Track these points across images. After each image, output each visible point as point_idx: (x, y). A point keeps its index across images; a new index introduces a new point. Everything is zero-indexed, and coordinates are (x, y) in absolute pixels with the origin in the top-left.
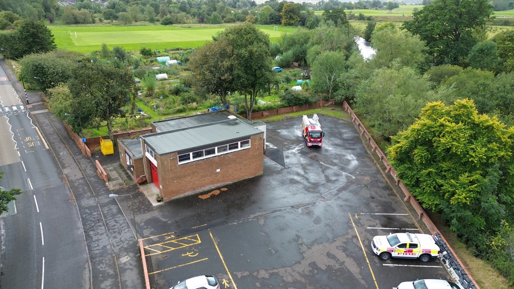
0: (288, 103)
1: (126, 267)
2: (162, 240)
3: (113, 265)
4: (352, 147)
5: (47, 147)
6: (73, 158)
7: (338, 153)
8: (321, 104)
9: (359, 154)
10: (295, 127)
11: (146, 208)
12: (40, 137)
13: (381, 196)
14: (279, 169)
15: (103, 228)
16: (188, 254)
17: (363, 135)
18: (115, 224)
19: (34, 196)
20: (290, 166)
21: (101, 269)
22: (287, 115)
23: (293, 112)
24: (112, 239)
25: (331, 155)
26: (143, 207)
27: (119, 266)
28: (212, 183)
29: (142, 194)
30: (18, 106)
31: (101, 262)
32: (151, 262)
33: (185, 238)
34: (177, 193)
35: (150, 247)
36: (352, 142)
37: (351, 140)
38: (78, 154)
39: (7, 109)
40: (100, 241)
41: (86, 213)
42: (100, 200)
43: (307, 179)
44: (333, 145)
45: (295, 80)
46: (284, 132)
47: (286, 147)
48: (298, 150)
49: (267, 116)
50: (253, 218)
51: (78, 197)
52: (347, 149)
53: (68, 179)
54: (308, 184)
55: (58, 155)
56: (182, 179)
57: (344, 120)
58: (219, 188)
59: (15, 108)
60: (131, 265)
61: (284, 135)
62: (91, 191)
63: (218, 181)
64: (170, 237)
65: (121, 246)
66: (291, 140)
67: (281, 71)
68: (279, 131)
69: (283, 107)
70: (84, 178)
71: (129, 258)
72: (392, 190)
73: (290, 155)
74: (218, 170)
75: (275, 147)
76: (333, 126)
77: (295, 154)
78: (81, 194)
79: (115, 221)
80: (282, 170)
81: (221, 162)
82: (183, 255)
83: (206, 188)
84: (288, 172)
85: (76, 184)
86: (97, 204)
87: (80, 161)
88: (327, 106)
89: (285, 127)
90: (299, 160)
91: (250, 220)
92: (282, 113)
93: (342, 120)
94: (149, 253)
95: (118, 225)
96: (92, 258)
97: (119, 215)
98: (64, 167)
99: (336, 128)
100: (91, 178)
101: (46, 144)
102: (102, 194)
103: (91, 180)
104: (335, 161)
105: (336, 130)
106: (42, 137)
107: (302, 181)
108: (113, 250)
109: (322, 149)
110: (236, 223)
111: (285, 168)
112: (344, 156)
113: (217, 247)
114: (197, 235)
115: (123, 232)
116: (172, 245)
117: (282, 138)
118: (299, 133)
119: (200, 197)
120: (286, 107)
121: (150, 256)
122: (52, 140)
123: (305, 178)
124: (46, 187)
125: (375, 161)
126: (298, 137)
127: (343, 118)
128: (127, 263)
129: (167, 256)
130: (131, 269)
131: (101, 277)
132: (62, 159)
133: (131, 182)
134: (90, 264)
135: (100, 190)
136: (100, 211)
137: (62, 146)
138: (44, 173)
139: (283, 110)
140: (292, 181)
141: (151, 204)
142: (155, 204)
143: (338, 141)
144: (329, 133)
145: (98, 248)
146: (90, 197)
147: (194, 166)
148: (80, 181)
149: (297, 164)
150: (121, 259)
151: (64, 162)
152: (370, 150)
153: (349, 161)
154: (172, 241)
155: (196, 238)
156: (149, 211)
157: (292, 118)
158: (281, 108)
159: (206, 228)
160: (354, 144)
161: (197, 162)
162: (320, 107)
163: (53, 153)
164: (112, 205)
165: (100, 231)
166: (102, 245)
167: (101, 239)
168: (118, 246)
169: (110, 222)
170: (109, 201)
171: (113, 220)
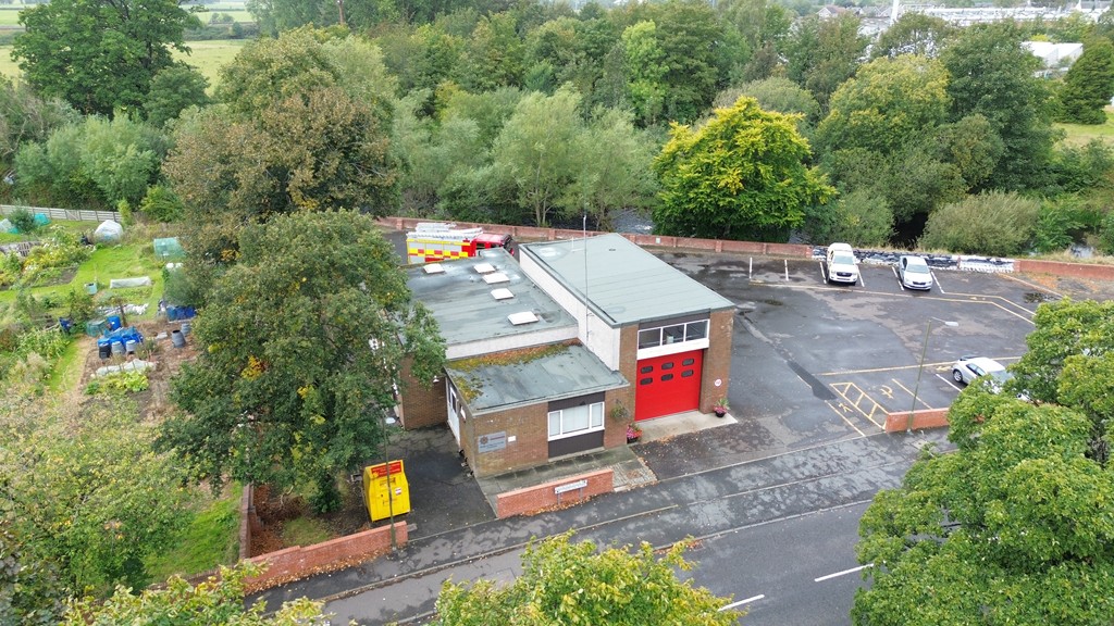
11: (748, 431)
18: (809, 466)
26: (742, 434)
29: (684, 438)
41: (764, 511)
42: (703, 496)
50: (775, 340)
64: (845, 407)
79: (796, 467)
86: (722, 499)
95: (813, 462)
97: (775, 462)
102: (675, 495)
114: (831, 384)
115: (838, 454)
133: (618, 453)
135: (650, 500)
136: (757, 492)
141: (734, 424)
146: (686, 513)
155: (840, 386)
156: (757, 427)
164: (730, 476)
165: (838, 483)
166: (884, 476)
167: (867, 480)
168: (883, 458)
169: (803, 474)
170: (709, 480)
171: (795, 471)
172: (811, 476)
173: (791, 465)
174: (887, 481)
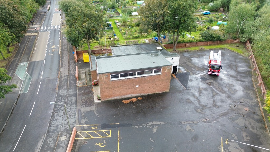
0: (205, 39)
1: (61, 145)
2: (89, 129)
3: (55, 141)
4: (243, 79)
5: (60, 53)
6: (68, 62)
7: (230, 83)
8: (229, 42)
9: (246, 86)
10: (205, 57)
11: (90, 103)
12: (59, 46)
13: (253, 128)
14: (182, 89)
15: (63, 112)
16: (100, 144)
17: (255, 70)
18: (70, 110)
19: (40, 83)
20: (190, 88)
21: (48, 142)
22: (202, 47)
23: (207, 45)
24: (64, 121)
25: (224, 83)
26: (89, 102)
27: (58, 143)
28: (133, 93)
29: (91, 93)
30: (58, 26)
31: (51, 137)
32: (76, 144)
33: (103, 131)
34: (110, 97)
35: (80, 133)
36: (244, 75)
37: (243, 73)
38: (72, 59)
39: (52, 28)
40: (57, 121)
41: (59, 99)
42: (70, 92)
43: (199, 101)
44: (228, 75)
45: (217, 21)
46: (195, 60)
47: (193, 72)
48: (201, 76)
49: (188, 47)
50: (150, 126)
51: (60, 87)
52: (238, 80)
53: (60, 75)
54: (198, 105)
55: (62, 58)
56: (113, 89)
57: (243, 56)
58: (137, 97)
59: (56, 27)
60: (64, 143)
61: (195, 63)
62: (67, 85)
63: (137, 92)
64: (94, 128)
65: (66, 127)
66: (198, 67)
67: (209, 14)
68: (192, 59)
69: (201, 41)
70: (68, 75)
71: (66, 138)
72: (264, 124)
73: (193, 79)
74: (137, 86)
75: (185, 71)
76: (233, 59)
77: (197, 79)
78: (62, 86)
79: (71, 108)
80: (183, 90)
81: (140, 81)
82: (96, 144)
83: (129, 96)
84: (187, 93)
85: (62, 79)
86: (67, 95)
87: (71, 64)
88: (234, 44)
89: (197, 56)
90: (198, 84)
91: (147, 126)
92: (199, 46)
93: (242, 56)
94: (78, 138)
95: (71, 111)
96: (48, 132)
97: (74, 105)
98: (62, 67)
99: (235, 61)
100: (71, 76)
101: (60, 51)
102: (72, 88)
103: (71, 78)
104: (225, 89)
105: (234, 64)
106: (60, 46)
107: (195, 102)
108: (61, 129)
109: (219, 77)
110: (137, 127)
111: (186, 89)
112: (234, 86)
113: (118, 143)
114: (111, 130)
115: (71, 117)
116: (93, 134)
117: (192, 65)
118: (206, 62)
119: (123, 101)
120: (202, 41)
121: (78, 139)
122: (64, 49)
123: (198, 99)
124: (48, 78)
125: (258, 95)
126: (204, 65)
127: (243, 54)
128: (63, 142)
129: (87, 142)
130: (63, 147)
131: (46, 148)
132: (63, 61)
133: (90, 83)
134: (45, 136)
135: (72, 85)
136: (66, 100)
137: (67, 53)
138: (51, 69)
139: (200, 43)
140: (187, 101)
141: (94, 101)
142: (96, 101)
143: (233, 73)
144: (228, 65)
145: (54, 126)
146: (66, 89)
147: (121, 82)
148: (65, 77)
149: (196, 87)
150: (61, 138)
151: (64, 63)
152: (256, 85)
153: (237, 91)
154: (94, 131)
155: (109, 133)
156: (91, 105)
157: (205, 50)
158: (199, 42)
159: (118, 126)
160: (244, 77)
161: (123, 80)
162: (228, 43)
163: (61, 57)
164: (74, 97)
165: (60, 114)
166: (57, 124)
167: (58, 120)
168: (64, 127)
169: (68, 109)
170: (74, 94)
171: (70, 108)
172: (66, 110)
173: (72, 107)
174: (55, 123)
